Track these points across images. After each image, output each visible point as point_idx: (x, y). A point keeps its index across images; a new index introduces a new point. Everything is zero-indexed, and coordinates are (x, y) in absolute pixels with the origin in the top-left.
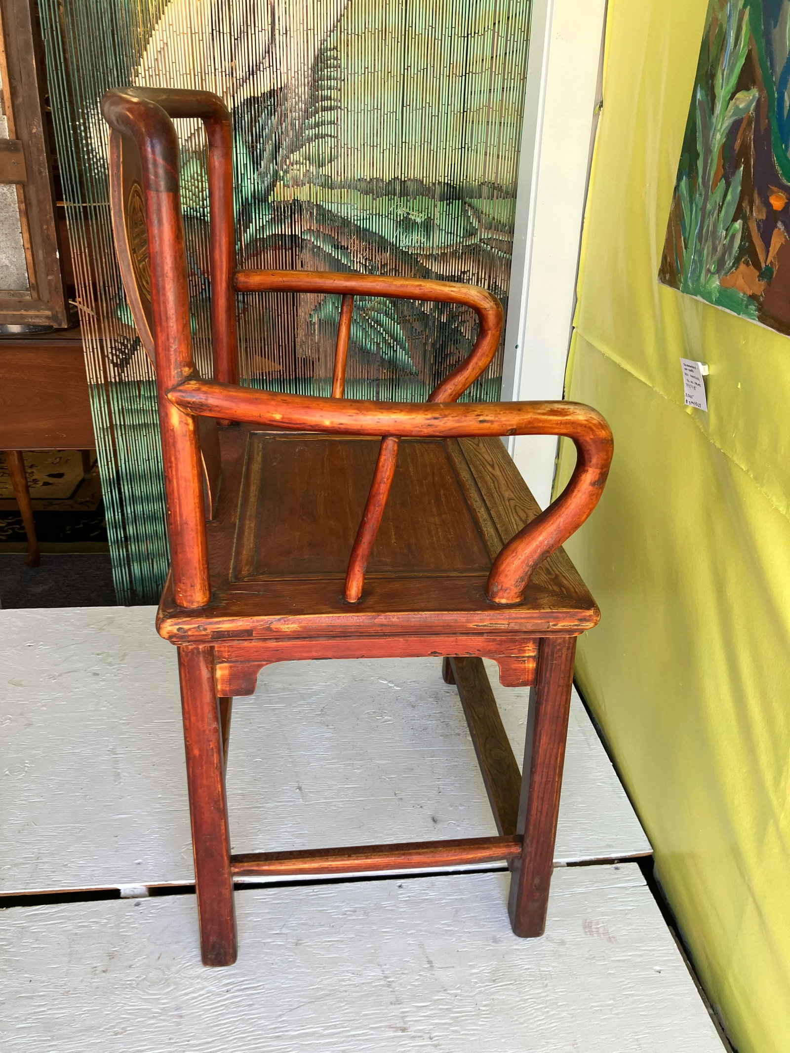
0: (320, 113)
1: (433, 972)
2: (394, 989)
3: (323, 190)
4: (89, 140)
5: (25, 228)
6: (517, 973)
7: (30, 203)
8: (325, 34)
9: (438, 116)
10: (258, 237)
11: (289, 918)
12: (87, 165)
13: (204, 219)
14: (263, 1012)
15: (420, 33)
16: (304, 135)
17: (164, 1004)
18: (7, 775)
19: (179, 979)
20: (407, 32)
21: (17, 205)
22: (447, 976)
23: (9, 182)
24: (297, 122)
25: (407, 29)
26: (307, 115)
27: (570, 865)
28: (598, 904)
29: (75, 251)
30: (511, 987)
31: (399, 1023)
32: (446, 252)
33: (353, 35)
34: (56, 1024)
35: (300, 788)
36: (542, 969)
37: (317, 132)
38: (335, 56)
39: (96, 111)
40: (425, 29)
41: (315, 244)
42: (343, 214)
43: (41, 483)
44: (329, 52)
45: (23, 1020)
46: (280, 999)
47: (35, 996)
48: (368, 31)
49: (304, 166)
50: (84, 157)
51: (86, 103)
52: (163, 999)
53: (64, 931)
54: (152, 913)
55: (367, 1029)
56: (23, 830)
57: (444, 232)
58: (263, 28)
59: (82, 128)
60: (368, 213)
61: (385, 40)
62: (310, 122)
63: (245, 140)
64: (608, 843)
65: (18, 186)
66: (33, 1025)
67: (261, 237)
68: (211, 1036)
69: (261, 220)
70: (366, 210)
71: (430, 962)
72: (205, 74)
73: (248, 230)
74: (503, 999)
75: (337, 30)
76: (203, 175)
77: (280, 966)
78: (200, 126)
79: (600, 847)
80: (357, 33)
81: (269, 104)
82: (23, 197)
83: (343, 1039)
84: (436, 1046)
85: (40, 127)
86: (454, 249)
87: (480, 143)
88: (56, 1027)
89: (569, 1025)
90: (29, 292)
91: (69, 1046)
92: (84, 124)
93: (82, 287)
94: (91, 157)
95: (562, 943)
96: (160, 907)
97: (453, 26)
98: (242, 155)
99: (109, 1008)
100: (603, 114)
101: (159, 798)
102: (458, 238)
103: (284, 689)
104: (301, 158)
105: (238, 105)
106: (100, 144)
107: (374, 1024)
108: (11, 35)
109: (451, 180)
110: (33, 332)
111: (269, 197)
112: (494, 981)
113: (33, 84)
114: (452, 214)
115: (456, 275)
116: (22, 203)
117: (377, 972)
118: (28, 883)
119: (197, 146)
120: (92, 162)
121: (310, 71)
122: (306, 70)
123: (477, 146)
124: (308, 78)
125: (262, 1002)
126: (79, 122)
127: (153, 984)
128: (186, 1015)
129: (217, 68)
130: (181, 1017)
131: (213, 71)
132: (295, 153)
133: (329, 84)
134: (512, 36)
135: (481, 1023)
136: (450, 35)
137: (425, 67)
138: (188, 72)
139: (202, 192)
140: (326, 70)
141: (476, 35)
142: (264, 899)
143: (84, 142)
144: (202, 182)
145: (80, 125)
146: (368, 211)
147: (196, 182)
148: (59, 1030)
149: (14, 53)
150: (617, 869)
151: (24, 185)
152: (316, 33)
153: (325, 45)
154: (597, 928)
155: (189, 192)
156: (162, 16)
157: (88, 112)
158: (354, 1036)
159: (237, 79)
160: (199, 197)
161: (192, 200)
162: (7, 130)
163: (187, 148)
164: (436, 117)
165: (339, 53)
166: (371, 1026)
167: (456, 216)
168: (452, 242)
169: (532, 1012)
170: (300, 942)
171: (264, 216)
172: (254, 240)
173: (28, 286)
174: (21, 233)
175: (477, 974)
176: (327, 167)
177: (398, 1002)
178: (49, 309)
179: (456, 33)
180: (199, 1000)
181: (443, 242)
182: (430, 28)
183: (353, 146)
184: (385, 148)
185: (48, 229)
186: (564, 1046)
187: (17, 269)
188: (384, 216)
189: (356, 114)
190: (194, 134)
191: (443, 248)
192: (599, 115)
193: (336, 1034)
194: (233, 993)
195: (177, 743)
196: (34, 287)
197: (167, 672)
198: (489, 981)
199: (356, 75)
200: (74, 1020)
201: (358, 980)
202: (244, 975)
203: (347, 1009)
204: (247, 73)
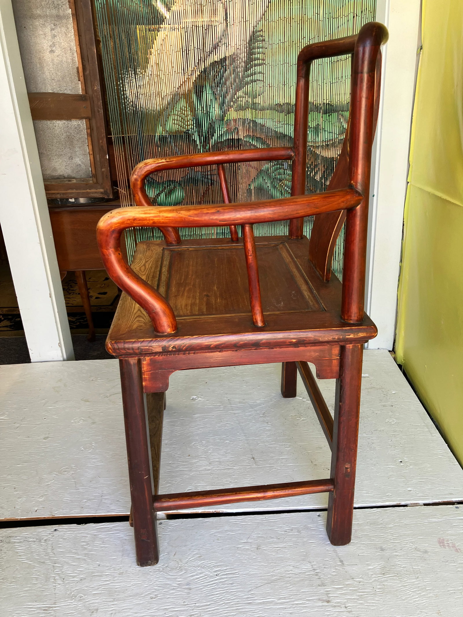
0: (253, 68)
1: (344, 568)
2: (320, 577)
3: (255, 112)
4: (125, 92)
5: (90, 142)
6: (398, 569)
7: (93, 129)
8: (256, 23)
9: (322, 65)
10: (219, 141)
11: (252, 533)
12: (124, 106)
13: (188, 132)
14: (239, 588)
15: (311, 17)
16: (244, 81)
17: (179, 581)
18: (82, 450)
19: (188, 567)
20: (303, 18)
21: (86, 131)
22: (353, 570)
23: (81, 118)
24: (240, 73)
25: (303, 16)
26: (246, 69)
27: (425, 505)
28: (447, 529)
29: (117, 154)
30: (395, 578)
31: (325, 597)
32: (328, 143)
33: (272, 22)
34: (116, 592)
35: (253, 458)
36: (414, 567)
37: (252, 79)
38: (262, 35)
39: (128, 75)
40: (313, 15)
41: (252, 143)
42: (267, 125)
43: (94, 298)
44: (258, 33)
45: (96, 589)
46: (249, 581)
47: (103, 575)
48: (281, 19)
49: (245, 98)
50: (122, 101)
51: (123, 71)
52: (178, 579)
53: (119, 538)
54: (169, 529)
55: (305, 601)
56: (93, 480)
57: (327, 132)
58: (221, 22)
59: (121, 86)
60: (282, 123)
61: (290, 23)
62: (248, 73)
63: (211, 86)
64: (450, 492)
65: (87, 120)
66: (102, 592)
67: (221, 141)
68: (209, 601)
69: (220, 131)
70: (281, 122)
71: (341, 561)
72: (188, 50)
73: (213, 137)
74: (390, 585)
75: (263, 20)
76: (188, 107)
77: (248, 561)
78: (186, 80)
79: (445, 494)
80: (274, 21)
81: (224, 65)
82: (89, 126)
83: (290, 606)
84: (349, 612)
85: (98, 86)
86: (333, 141)
87: (347, 79)
88: (117, 594)
89: (434, 601)
90: (92, 179)
91: (124, 605)
92: (122, 83)
93: (120, 174)
94: (126, 101)
95: (426, 552)
96: (175, 525)
97: (330, 12)
98: (209, 94)
99: (147, 583)
100: (423, 53)
101: (171, 463)
102: (336, 135)
103: (240, 402)
104: (243, 94)
105: (207, 67)
106: (130, 94)
107: (309, 597)
108: (82, 36)
109: (330, 102)
110: (93, 202)
111: (225, 117)
112: (384, 574)
113: (95, 62)
114: (331, 121)
115: (335, 157)
116: (89, 129)
117: (309, 566)
118: (97, 510)
119: (184, 91)
120: (126, 104)
121: (247, 44)
122: (245, 44)
123: (345, 80)
124: (246, 48)
125: (239, 582)
126: (120, 82)
127: (172, 569)
128: (193, 589)
129: (195, 46)
130: (190, 589)
131: (193, 49)
132: (239, 92)
133: (258, 51)
134: (365, 15)
135: (377, 599)
136: (328, 18)
137: (314, 37)
138: (179, 50)
139: (187, 117)
140: (256, 43)
141: (344, 16)
142: (236, 522)
143: (122, 93)
144: (187, 111)
145: (120, 84)
146: (282, 122)
147: (183, 111)
148: (118, 595)
149: (84, 46)
150: (457, 508)
151: (89, 119)
152: (250, 23)
153: (256, 29)
154: (448, 543)
155: (179, 117)
156: (155, 41)
157: (124, 76)
158: (297, 604)
159: (206, 52)
160: (185, 120)
161: (181, 122)
162: (81, 89)
163: (178, 92)
164: (321, 65)
165: (264, 33)
166: (307, 599)
167: (334, 122)
168: (332, 138)
169: (410, 593)
170: (259, 547)
171: (222, 129)
172: (217, 143)
173: (91, 176)
174: (88, 146)
175: (372, 569)
176: (258, 98)
177: (323, 585)
178: (103, 188)
179: (332, 16)
180: (200, 580)
181: (327, 138)
182: (316, 14)
183: (272, 85)
184: (291, 85)
185: (102, 142)
186: (432, 614)
187: (85, 166)
188: (291, 125)
189: (274, 67)
190: (182, 84)
191: (326, 142)
192: (420, 54)
193: (285, 603)
194: (220, 576)
195: (179, 433)
196: (95, 176)
197: (171, 393)
198: (381, 574)
199: (274, 44)
200: (127, 590)
201: (297, 571)
202: (227, 566)
203: (291, 588)
204: (212, 48)
